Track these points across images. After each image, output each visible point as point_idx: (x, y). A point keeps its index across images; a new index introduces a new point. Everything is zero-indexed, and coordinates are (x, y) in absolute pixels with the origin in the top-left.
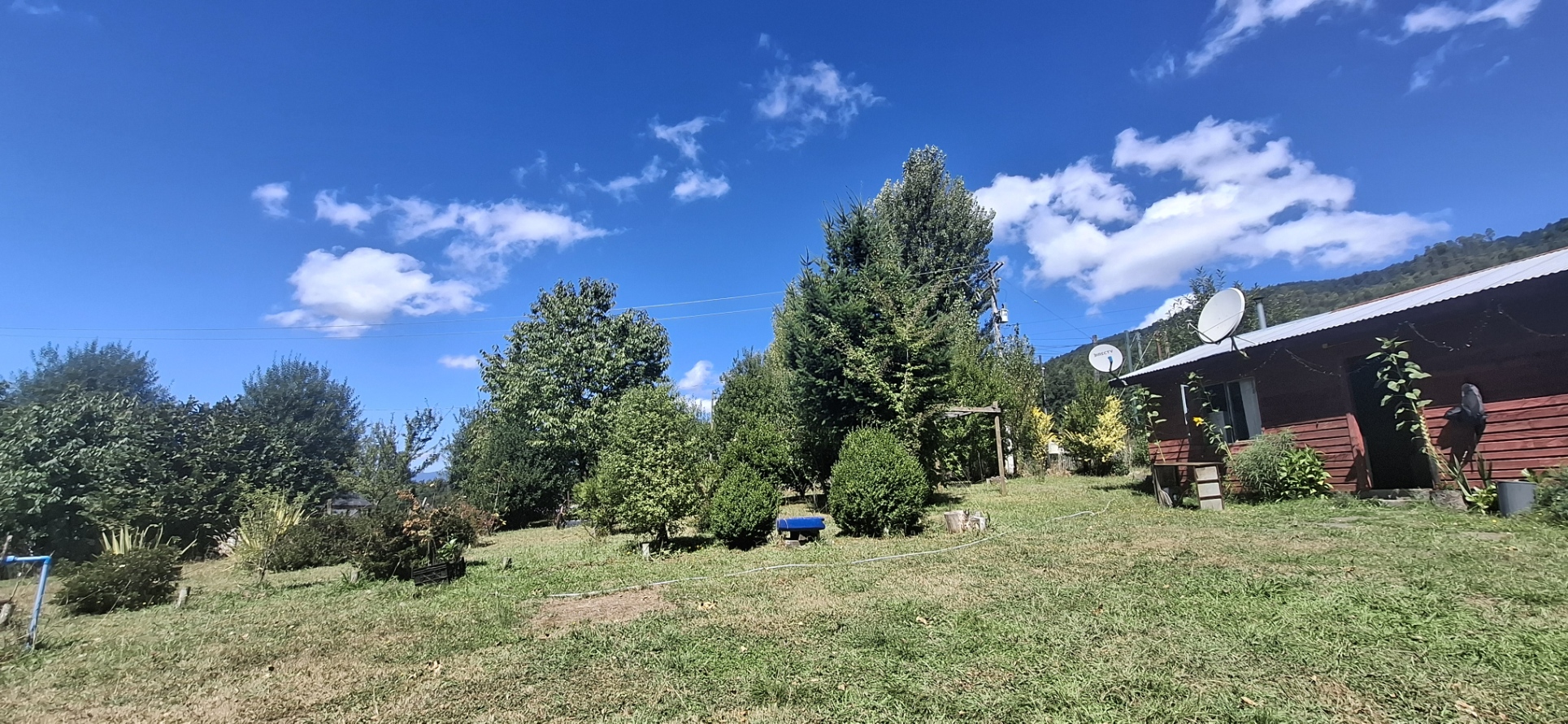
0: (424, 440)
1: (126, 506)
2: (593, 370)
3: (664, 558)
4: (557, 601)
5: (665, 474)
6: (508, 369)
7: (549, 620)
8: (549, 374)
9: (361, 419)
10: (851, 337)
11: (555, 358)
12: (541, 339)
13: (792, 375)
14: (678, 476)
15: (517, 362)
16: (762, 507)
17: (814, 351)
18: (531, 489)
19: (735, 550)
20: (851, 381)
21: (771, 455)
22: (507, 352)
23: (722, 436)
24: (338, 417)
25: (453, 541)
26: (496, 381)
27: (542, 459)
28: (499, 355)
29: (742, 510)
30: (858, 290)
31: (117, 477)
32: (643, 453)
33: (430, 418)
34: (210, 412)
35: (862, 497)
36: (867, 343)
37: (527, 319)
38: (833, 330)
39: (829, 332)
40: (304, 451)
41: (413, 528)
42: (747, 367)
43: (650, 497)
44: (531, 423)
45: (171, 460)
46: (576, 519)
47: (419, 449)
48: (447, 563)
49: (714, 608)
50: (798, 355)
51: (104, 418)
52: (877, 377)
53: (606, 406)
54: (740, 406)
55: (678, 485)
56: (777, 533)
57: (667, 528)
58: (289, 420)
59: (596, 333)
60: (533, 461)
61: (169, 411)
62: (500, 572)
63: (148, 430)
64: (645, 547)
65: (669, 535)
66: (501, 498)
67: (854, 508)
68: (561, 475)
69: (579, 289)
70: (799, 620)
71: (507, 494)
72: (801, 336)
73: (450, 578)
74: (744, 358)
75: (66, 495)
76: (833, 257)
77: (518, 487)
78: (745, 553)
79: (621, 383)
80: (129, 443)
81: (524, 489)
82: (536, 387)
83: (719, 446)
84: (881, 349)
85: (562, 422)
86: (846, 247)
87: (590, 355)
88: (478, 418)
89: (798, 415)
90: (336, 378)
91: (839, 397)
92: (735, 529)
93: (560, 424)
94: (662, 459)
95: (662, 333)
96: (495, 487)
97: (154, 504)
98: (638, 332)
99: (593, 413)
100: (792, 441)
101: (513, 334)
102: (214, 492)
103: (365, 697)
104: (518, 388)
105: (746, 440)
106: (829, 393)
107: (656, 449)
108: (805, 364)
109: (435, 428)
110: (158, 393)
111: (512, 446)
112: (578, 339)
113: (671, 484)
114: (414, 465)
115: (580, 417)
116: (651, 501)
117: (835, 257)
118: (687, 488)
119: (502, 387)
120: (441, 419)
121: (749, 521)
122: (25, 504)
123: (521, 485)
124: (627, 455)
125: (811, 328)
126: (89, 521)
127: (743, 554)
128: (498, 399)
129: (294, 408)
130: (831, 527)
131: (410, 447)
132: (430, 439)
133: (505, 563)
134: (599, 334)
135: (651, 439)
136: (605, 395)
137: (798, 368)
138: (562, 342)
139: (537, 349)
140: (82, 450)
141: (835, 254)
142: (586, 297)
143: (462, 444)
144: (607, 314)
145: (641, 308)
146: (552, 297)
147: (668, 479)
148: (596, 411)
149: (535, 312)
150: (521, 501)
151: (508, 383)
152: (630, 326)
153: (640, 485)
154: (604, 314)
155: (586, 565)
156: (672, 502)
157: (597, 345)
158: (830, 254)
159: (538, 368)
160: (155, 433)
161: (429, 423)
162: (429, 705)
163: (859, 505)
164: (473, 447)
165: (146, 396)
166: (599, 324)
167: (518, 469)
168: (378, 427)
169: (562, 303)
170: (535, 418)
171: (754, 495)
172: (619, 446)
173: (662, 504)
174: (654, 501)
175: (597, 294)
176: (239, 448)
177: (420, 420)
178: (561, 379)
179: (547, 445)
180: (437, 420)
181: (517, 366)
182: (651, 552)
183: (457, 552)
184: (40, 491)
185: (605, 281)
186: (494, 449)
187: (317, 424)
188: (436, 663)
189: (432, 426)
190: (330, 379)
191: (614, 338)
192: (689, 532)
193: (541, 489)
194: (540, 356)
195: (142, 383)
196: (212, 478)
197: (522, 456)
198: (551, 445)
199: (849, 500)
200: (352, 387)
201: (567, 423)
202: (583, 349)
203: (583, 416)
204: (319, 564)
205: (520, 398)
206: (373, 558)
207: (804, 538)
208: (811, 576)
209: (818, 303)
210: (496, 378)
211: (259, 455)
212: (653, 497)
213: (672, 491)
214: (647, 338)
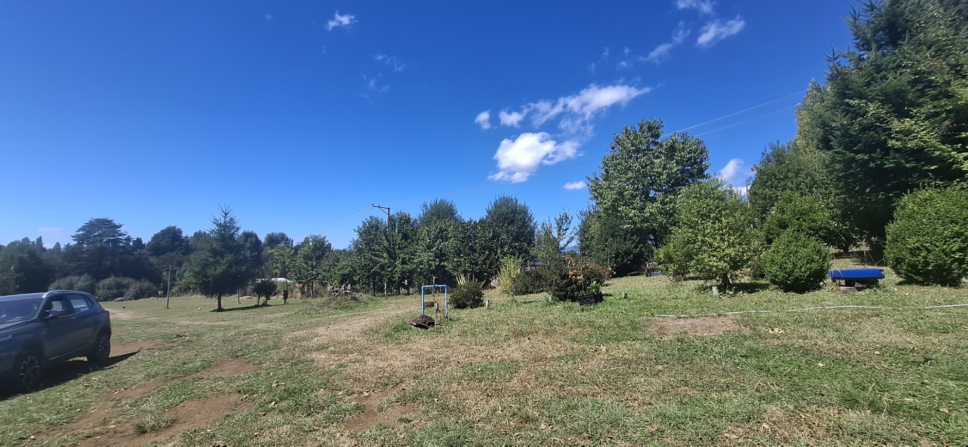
0: (566, 230)
1: (459, 266)
2: (655, 178)
3: (729, 296)
4: (661, 319)
5: (723, 240)
6: (602, 185)
7: (659, 329)
8: (627, 185)
9: (534, 222)
10: (894, 112)
11: (630, 174)
12: (619, 164)
13: (826, 155)
14: (734, 241)
15: (607, 180)
16: (813, 261)
17: (850, 131)
18: (627, 253)
19: (790, 293)
20: (897, 150)
21: (810, 221)
22: (601, 175)
23: (758, 211)
24: (525, 222)
25: (595, 282)
26: (597, 193)
27: (631, 236)
28: (597, 178)
29: (794, 264)
30: (899, 66)
31: (454, 254)
32: (704, 227)
33: (567, 217)
34: (478, 224)
35: (929, 251)
36: (916, 113)
37: (609, 154)
38: (871, 109)
39: (868, 112)
40: (514, 239)
41: (573, 275)
42: (775, 157)
43: (714, 256)
44: (621, 215)
45: (469, 246)
46: (657, 271)
47: (564, 234)
48: (594, 294)
49: (784, 333)
50: (832, 138)
51: (445, 230)
52: (934, 141)
53: (668, 199)
54: (772, 187)
55: (735, 247)
56: (831, 281)
57: (729, 276)
58: (506, 225)
59: (653, 154)
60: (626, 237)
61: (465, 225)
62: (622, 300)
63: (460, 233)
64: (714, 289)
65: (731, 282)
66: (611, 259)
67: (919, 261)
68: (643, 245)
69: (638, 129)
70: (876, 349)
71: (614, 257)
72: (835, 121)
73: (596, 302)
74: (772, 151)
75: (441, 262)
76: (863, 46)
77: (619, 253)
78: (801, 295)
79: (676, 183)
80: (455, 240)
81: (623, 254)
82: (621, 194)
83: (757, 219)
84: (937, 114)
85: (640, 213)
86: (878, 31)
87: (652, 169)
88: (590, 215)
89: (836, 187)
90: (521, 202)
91: (885, 166)
92: (788, 278)
93: (639, 214)
94: (719, 230)
95: (701, 145)
96: (606, 253)
97: (467, 265)
98: (683, 148)
99: (659, 205)
100: (831, 209)
101: (603, 164)
102: (486, 259)
103: (574, 357)
104: (611, 195)
105: (784, 212)
106: (872, 165)
107: (714, 223)
108: (841, 144)
109: (570, 223)
110: (459, 218)
111: (612, 229)
112: (642, 160)
113: (729, 246)
114: (562, 244)
115: (651, 208)
116: (715, 258)
117: (866, 45)
118: (743, 249)
119: (601, 196)
120: (572, 218)
121: (801, 272)
122: (430, 265)
123: (620, 252)
124: (692, 229)
125: (845, 112)
126: (449, 272)
127: (799, 296)
128: (601, 203)
129: (507, 219)
130: (890, 276)
131: (560, 234)
132: (568, 229)
133: (623, 295)
134: (656, 154)
135: (709, 217)
136: (666, 193)
137: (834, 149)
138: (633, 163)
139: (618, 170)
140: (442, 244)
141: (865, 42)
142: (643, 132)
143: (584, 230)
144: (659, 140)
145: (682, 131)
146: (622, 137)
147: (726, 243)
148: (661, 203)
149: (613, 148)
150: (622, 261)
151: (604, 193)
152: (676, 144)
153: (704, 248)
154: (657, 141)
155: (673, 299)
156: (731, 258)
157: (656, 161)
158: (858, 44)
159: (620, 182)
160: (462, 235)
161: (566, 221)
162: (606, 367)
163: (925, 257)
164: (590, 232)
165: (456, 220)
166: (654, 148)
167: (617, 242)
168: (543, 225)
169: (629, 139)
170: (623, 212)
171: (803, 252)
172: (686, 224)
173: (723, 260)
174: (717, 258)
175: (650, 129)
176: (491, 239)
177: (562, 219)
178: (636, 186)
179: (632, 227)
180: (570, 218)
181: (608, 183)
182: (719, 292)
183: (598, 289)
184: (433, 261)
185: (652, 119)
186: (602, 232)
187: (517, 226)
188: (602, 346)
189: (568, 222)
190: (518, 203)
191: (666, 155)
192: (746, 280)
193: (632, 253)
194: (620, 174)
195: (453, 214)
196: (484, 253)
197: (619, 235)
198: (635, 227)
199: (911, 253)
200: (528, 206)
201: (643, 212)
202: (646, 165)
203: (652, 208)
204: (532, 292)
205: (613, 201)
206: (557, 290)
207: (860, 286)
208: (878, 315)
209: (851, 90)
210: (597, 192)
211: (498, 242)
212: (715, 256)
213: (731, 251)
214: (691, 150)
